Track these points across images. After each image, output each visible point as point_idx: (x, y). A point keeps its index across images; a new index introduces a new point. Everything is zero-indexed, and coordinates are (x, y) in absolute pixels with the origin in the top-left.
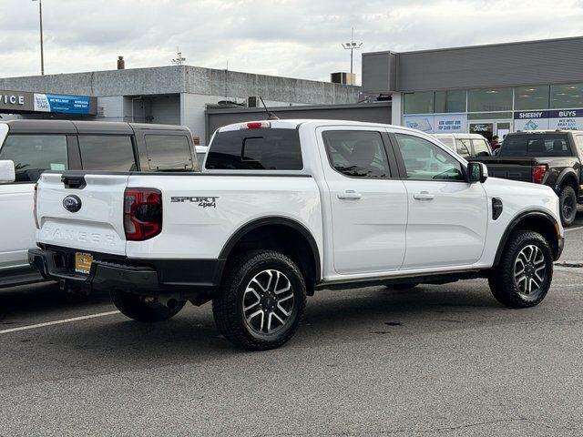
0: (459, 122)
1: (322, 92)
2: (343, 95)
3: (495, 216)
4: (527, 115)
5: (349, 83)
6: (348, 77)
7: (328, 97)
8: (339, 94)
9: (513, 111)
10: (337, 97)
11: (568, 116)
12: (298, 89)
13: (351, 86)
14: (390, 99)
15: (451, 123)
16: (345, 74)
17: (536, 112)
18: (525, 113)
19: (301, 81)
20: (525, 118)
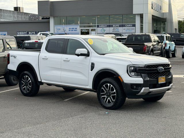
0: (76, 28)
1: (12, 15)
2: (20, 16)
3: (92, 69)
4: (102, 26)
5: (21, 11)
6: (21, 9)
7: (14, 17)
8: (18, 16)
9: (97, 25)
10: (18, 17)
11: (116, 27)
12: (2, 13)
13: (23, 13)
14: (49, 18)
15: (73, 28)
16: (19, 8)
17: (105, 25)
18: (101, 25)
19: (4, 10)
20: (101, 27)
